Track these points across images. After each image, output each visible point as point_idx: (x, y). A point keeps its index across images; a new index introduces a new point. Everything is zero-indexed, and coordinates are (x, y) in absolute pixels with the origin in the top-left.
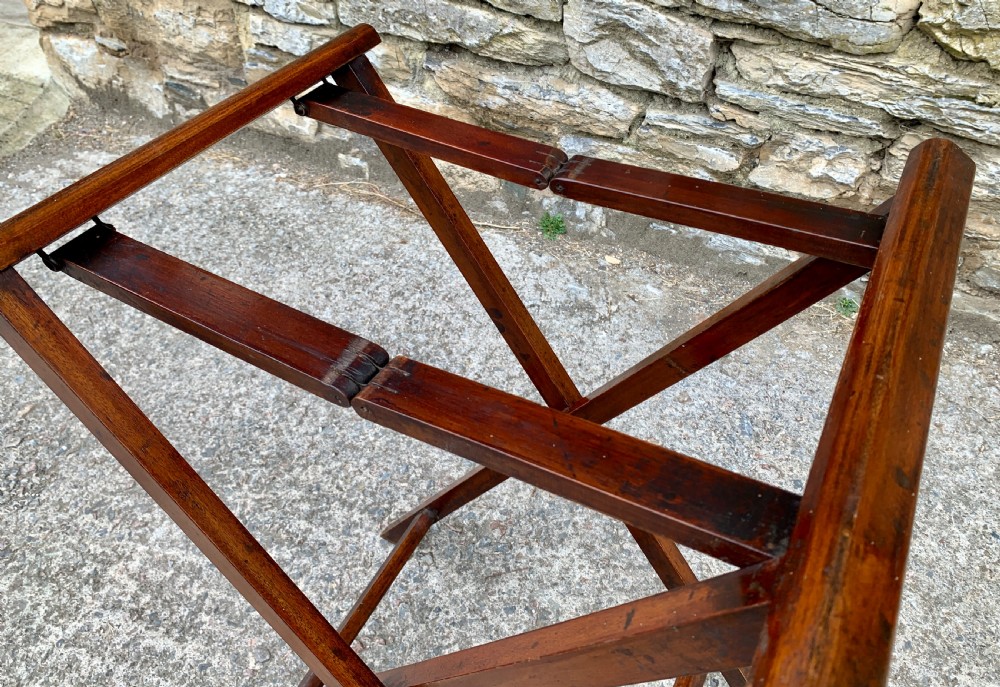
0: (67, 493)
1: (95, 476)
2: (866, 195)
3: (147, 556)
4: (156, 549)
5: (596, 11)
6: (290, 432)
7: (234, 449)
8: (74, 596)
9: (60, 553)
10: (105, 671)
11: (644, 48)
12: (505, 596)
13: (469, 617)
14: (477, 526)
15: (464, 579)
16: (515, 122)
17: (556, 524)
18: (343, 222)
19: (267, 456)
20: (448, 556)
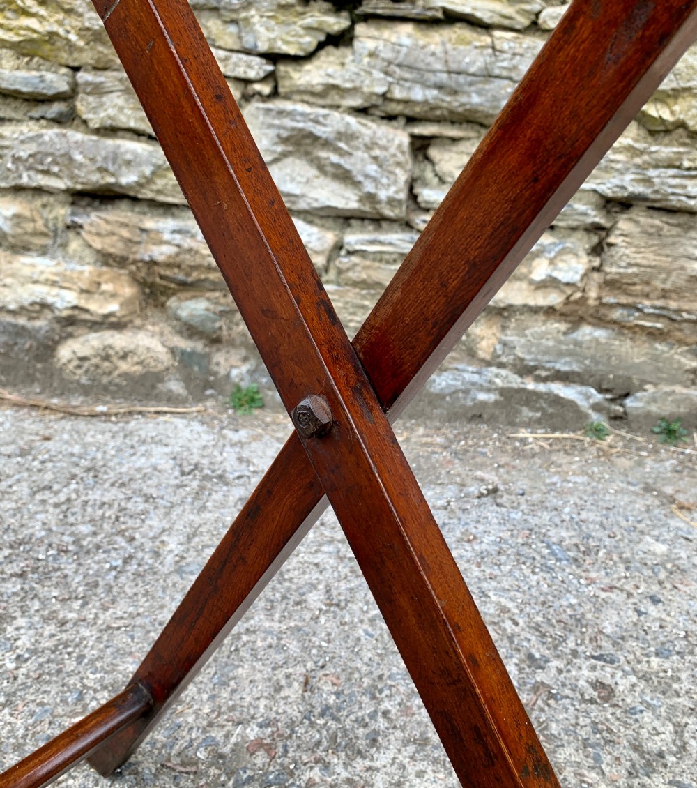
2: (593, 294)
5: (277, 122)
11: (335, 158)
16: (188, 275)
17: (356, 721)
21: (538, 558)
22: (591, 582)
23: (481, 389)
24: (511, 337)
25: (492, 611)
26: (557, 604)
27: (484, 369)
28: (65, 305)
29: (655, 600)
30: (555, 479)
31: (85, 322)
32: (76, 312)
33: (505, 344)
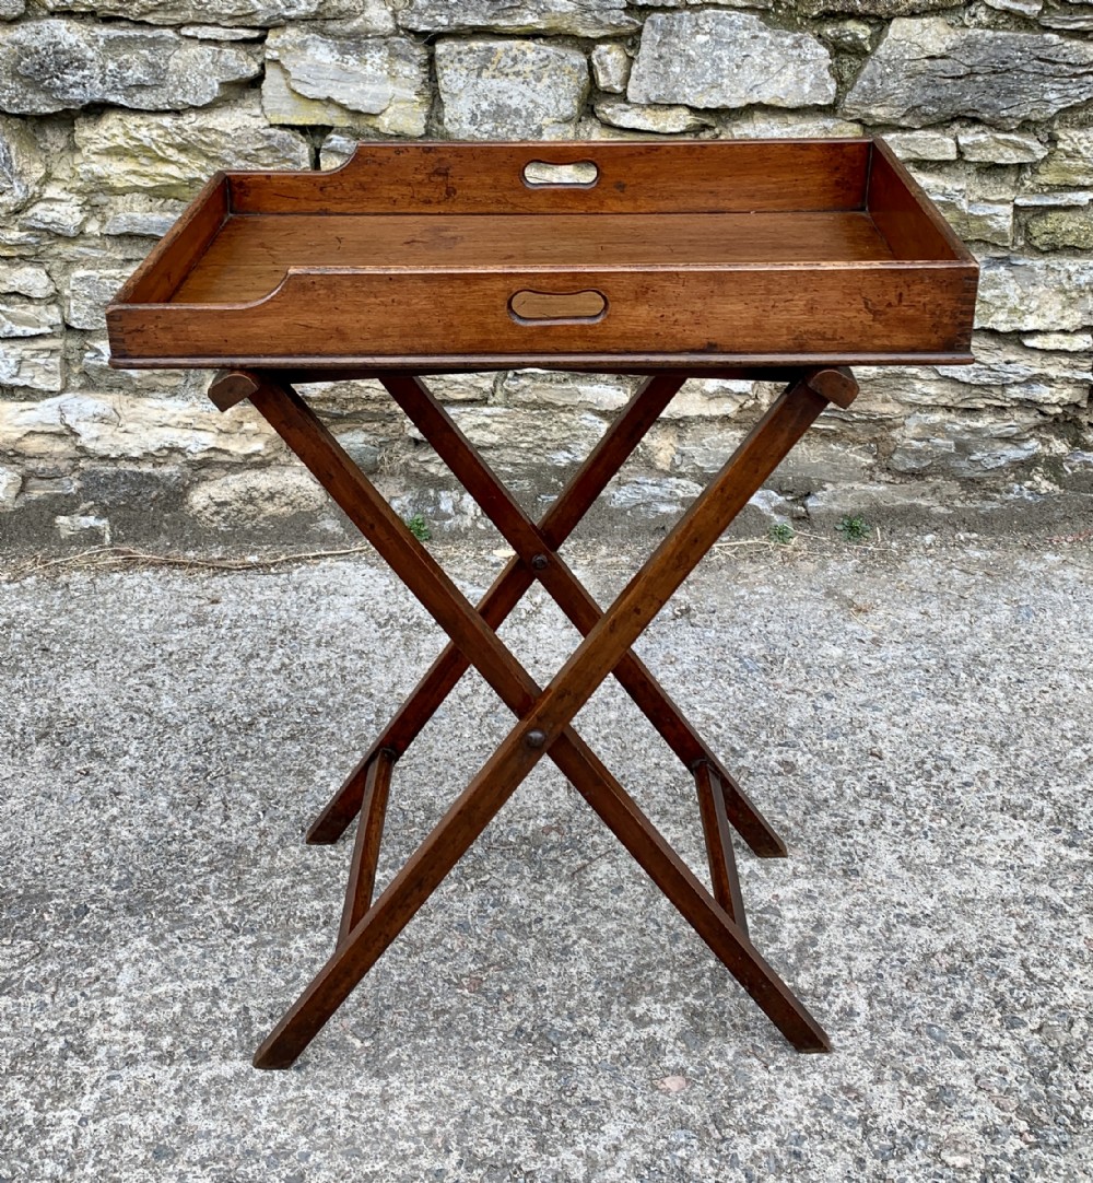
2: (765, 401)
3: (129, 1005)
4: (136, 994)
6: (221, 830)
7: (155, 872)
8: (60, 1074)
10: (173, 1121)
12: (605, 881)
13: (578, 912)
14: (526, 838)
15: (548, 885)
16: (344, 408)
18: (104, 603)
19: (211, 862)
20: (514, 873)
21: (732, 671)
22: (777, 687)
23: (663, 500)
24: (689, 447)
26: (750, 709)
27: (664, 480)
28: (200, 447)
29: (828, 697)
30: (743, 592)
31: (223, 463)
32: (212, 454)
33: (683, 455)
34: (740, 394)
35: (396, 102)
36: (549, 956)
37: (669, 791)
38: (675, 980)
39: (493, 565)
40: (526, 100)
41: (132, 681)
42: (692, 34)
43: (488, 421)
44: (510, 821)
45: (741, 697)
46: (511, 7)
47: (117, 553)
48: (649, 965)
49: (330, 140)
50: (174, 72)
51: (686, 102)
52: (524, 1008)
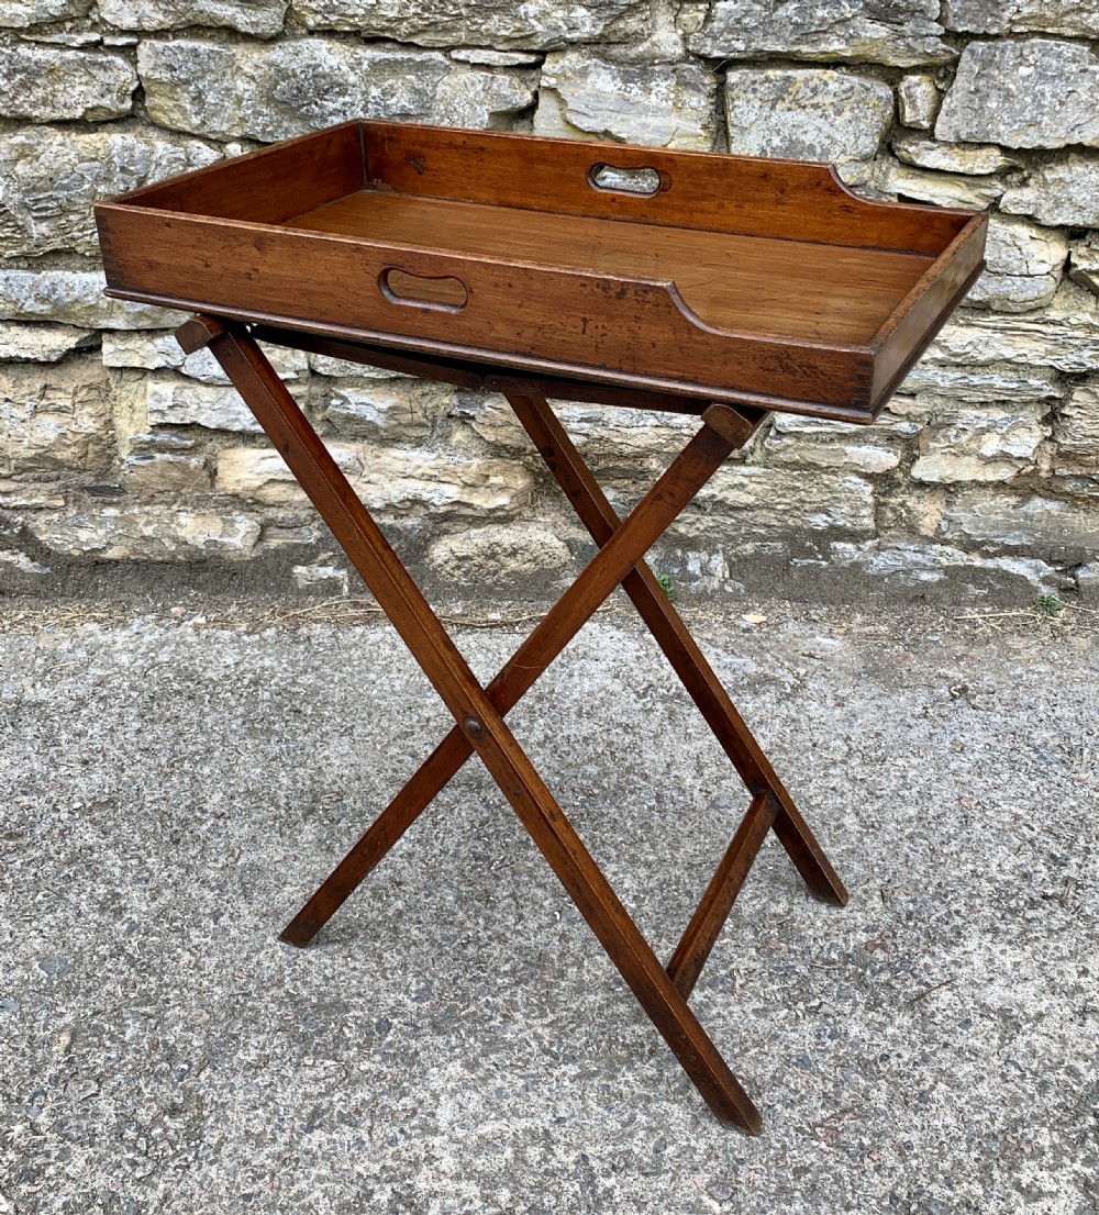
0: (248, 1120)
1: (271, 1083)
2: (1045, 466)
3: (455, 1147)
4: (460, 1133)
6: (517, 932)
7: (454, 980)
9: (318, 1194)
12: (949, 1013)
13: (928, 1050)
14: (849, 956)
15: (887, 1014)
17: (938, 920)
18: (350, 660)
19: (514, 971)
20: (846, 999)
21: (1030, 763)
22: (1084, 784)
23: (924, 568)
24: (958, 513)
25: (1007, 819)
26: (1060, 808)
27: (927, 547)
28: (444, 500)
30: (1019, 671)
31: (465, 517)
32: (456, 508)
33: (950, 521)
34: (1020, 458)
35: (680, 136)
36: (907, 1103)
37: (995, 904)
38: (1057, 1141)
39: (744, 631)
40: (822, 136)
41: (393, 751)
42: (1014, 65)
43: (745, 481)
44: (827, 935)
45: (1046, 794)
46: (817, 32)
47: (356, 605)
48: (1022, 1120)
49: (604, 178)
50: (442, 100)
51: (1000, 141)
52: (893, 1169)
